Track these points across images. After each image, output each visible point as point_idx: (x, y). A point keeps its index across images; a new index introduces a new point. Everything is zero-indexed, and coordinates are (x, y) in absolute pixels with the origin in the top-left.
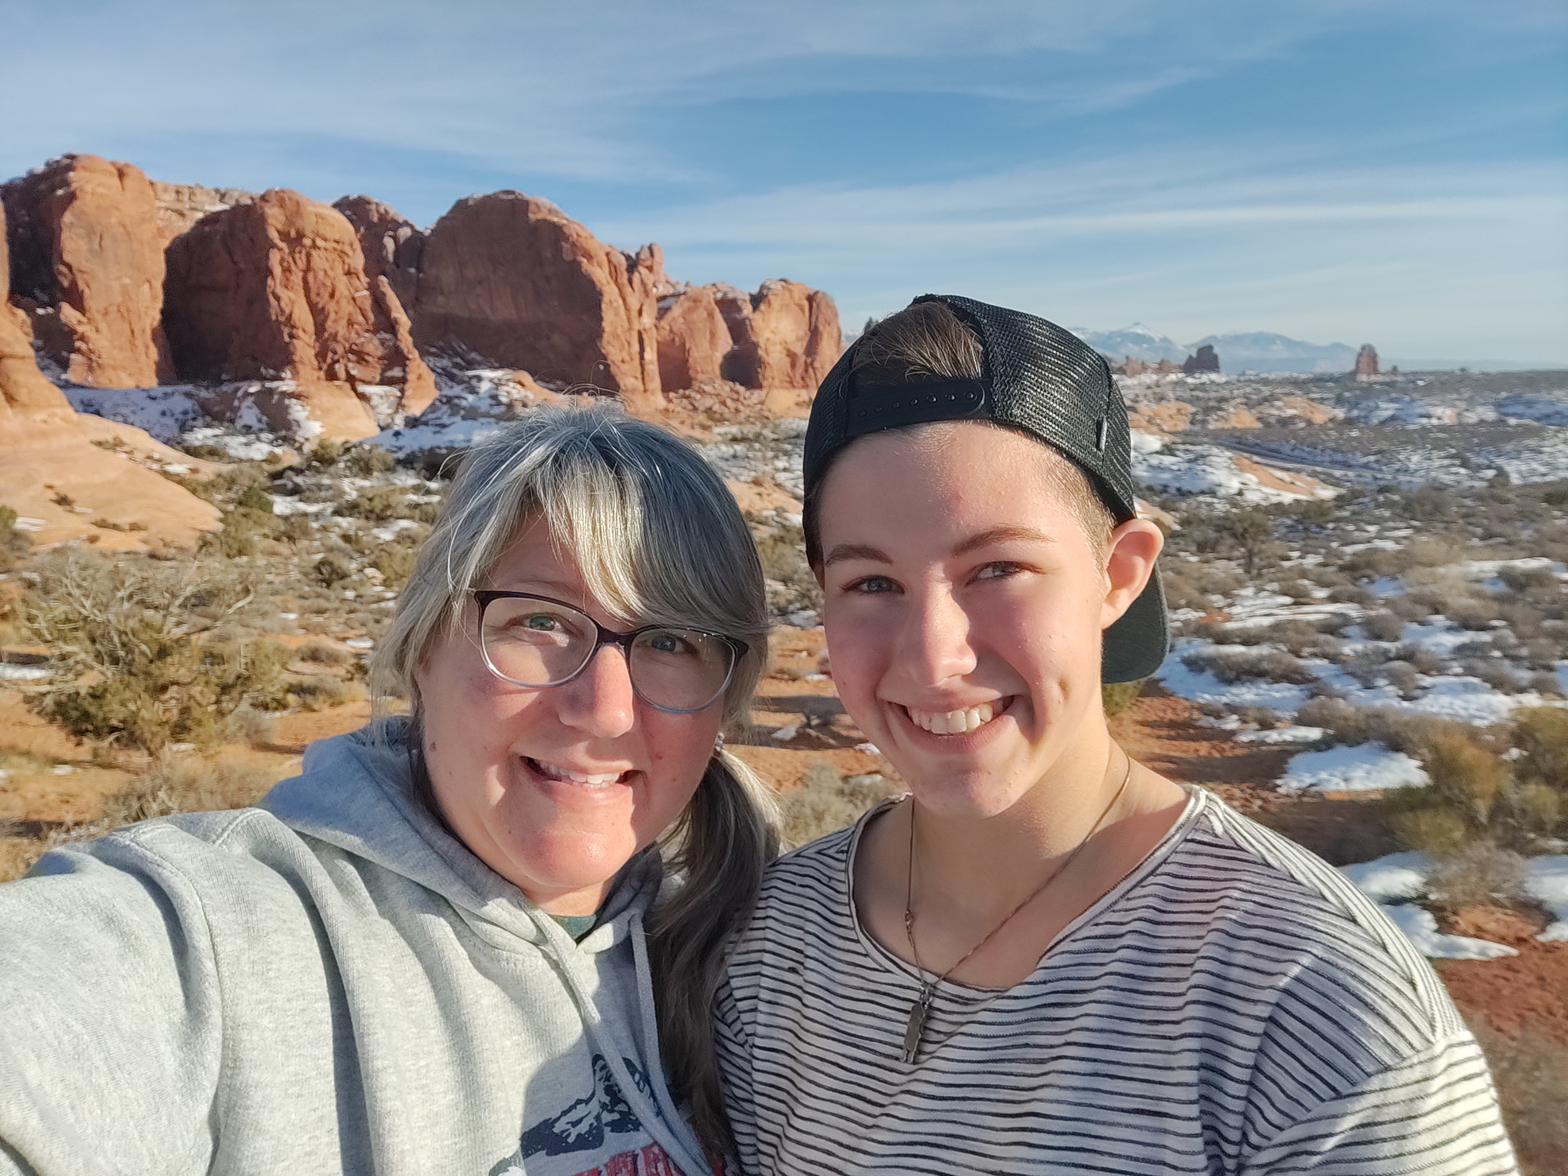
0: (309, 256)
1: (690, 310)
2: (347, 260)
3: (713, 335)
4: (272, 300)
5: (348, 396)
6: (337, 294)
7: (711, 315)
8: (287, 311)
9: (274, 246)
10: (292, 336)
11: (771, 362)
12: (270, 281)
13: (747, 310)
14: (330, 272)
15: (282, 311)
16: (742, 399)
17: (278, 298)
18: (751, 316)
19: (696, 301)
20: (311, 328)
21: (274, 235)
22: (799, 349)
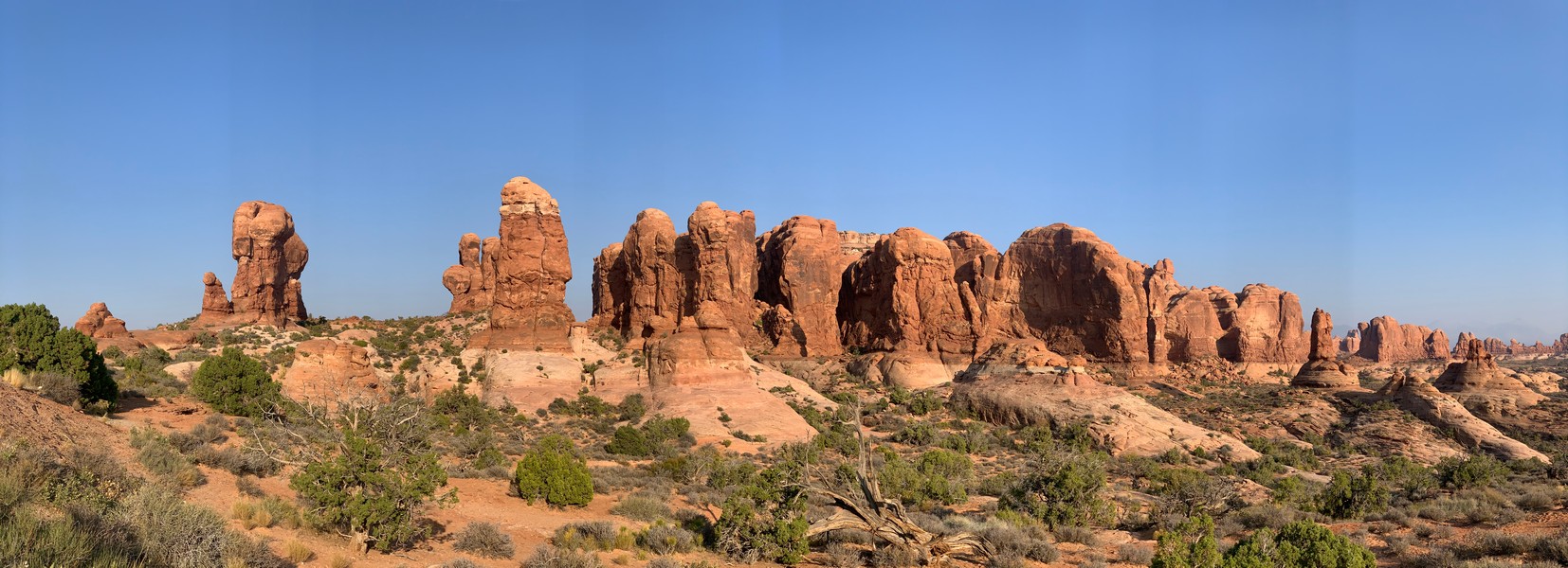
0: (921, 268)
1: (1192, 306)
2: (944, 271)
3: (1208, 323)
4: (895, 299)
5: (937, 362)
6: (936, 294)
7: (1207, 309)
8: (904, 306)
9: (899, 264)
10: (906, 323)
11: (1250, 342)
12: (895, 286)
13: (1234, 305)
14: (932, 279)
15: (900, 305)
16: (1227, 369)
17: (898, 297)
18: (1237, 310)
19: (1198, 299)
20: (917, 316)
21: (899, 256)
22: (1273, 334)
